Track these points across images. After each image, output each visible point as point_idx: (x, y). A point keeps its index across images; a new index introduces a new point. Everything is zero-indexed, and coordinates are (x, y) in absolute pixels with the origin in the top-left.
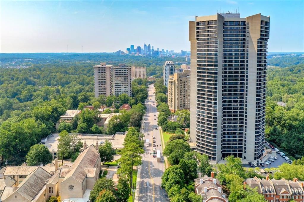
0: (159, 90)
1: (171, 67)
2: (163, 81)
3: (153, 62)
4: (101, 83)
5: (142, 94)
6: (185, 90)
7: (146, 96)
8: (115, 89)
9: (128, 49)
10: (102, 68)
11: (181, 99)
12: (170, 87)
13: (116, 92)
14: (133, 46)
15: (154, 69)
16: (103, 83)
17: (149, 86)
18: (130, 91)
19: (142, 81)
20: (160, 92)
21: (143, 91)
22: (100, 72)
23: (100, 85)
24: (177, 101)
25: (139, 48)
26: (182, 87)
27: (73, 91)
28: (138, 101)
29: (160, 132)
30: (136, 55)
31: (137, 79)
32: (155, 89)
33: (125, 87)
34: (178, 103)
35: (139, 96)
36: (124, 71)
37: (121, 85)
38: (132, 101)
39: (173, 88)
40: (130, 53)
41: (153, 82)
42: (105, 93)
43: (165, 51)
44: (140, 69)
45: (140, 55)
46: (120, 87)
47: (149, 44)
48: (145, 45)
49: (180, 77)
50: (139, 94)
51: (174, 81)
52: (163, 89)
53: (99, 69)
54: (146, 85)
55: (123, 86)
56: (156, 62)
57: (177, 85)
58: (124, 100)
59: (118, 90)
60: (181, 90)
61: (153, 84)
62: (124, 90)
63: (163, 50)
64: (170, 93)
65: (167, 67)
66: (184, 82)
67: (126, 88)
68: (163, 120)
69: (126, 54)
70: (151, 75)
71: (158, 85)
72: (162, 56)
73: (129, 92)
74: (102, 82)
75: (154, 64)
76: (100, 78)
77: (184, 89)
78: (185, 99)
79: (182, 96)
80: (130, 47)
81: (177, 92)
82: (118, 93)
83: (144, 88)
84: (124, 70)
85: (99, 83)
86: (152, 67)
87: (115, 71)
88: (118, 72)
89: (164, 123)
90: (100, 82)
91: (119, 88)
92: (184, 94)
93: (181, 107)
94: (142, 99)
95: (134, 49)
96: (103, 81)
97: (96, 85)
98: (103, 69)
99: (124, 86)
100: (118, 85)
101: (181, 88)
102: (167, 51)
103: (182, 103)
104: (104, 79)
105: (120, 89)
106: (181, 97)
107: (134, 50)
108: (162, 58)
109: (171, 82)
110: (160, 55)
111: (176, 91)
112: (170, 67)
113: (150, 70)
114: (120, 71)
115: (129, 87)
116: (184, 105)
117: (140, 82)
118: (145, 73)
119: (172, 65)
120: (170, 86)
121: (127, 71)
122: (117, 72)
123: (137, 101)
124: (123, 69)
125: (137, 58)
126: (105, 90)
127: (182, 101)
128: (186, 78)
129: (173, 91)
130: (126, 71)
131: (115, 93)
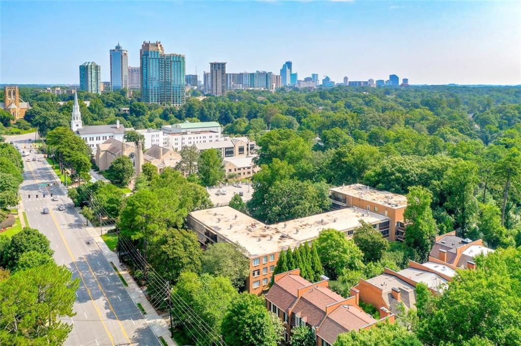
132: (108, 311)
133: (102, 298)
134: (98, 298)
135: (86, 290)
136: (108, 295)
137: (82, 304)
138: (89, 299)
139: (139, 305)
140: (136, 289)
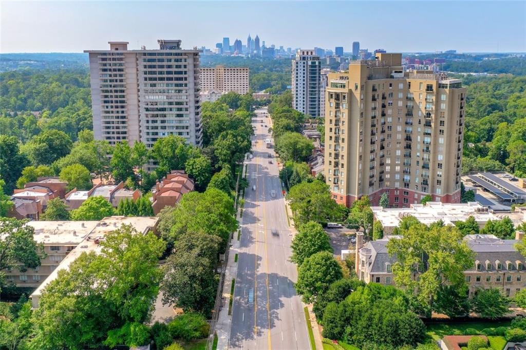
0: (284, 121)
1: (312, 63)
2: (291, 99)
3: (265, 67)
4: (112, 102)
5: (234, 136)
6: (384, 123)
7: (246, 143)
8: (148, 122)
9: (219, 45)
10: (111, 57)
11: (371, 156)
12: (333, 114)
13: (151, 131)
14: (228, 38)
15: (267, 77)
16: (117, 102)
17: (256, 112)
18: (197, 125)
19: (241, 100)
20: (287, 128)
21: (236, 128)
22: (108, 67)
23: (107, 107)
24: (357, 166)
25: (238, 43)
26: (378, 113)
27: (59, 125)
28: (221, 162)
29: (309, 323)
30: (232, 55)
31: (228, 96)
32: (273, 118)
33: (178, 115)
34: (362, 172)
35: (221, 144)
36: (173, 63)
37: (166, 106)
38: (197, 160)
39: (344, 117)
40: (222, 51)
41: (267, 103)
42: (125, 133)
43: (286, 50)
44: (236, 73)
45: (240, 55)
46: (162, 112)
47: (257, 36)
48: (249, 39)
49: (370, 78)
50: (224, 137)
51: (350, 91)
52: (294, 118)
53: (103, 59)
54: (248, 109)
55: (171, 110)
56: (270, 66)
57: (358, 106)
58: (173, 158)
59: (155, 125)
60: (373, 126)
61: (267, 107)
62: (175, 124)
63: (282, 47)
64: (333, 136)
65: (301, 64)
66: (384, 98)
67: (181, 116)
68: (326, 274)
69: (215, 53)
70: (261, 89)
71: (280, 109)
72: (280, 57)
73: (192, 129)
74: (114, 99)
75: (266, 69)
76: (107, 86)
77: (383, 121)
78: (383, 156)
79: (377, 147)
80: (221, 42)
81: (361, 133)
82: (157, 134)
83: (243, 115)
84: (173, 57)
85: (105, 102)
86: (262, 75)
87: (145, 60)
88: (154, 67)
89: (327, 288)
90: (107, 99)
91: (159, 119)
92: (383, 140)
93: (371, 184)
94: (233, 153)
95: (230, 45)
96: (116, 97)
97: (97, 108)
98: (114, 59)
99: (175, 112)
100: (155, 107)
101: (374, 117)
102: (289, 49)
103: (376, 172)
104: (118, 89)
105: (163, 122)
106: (372, 152)
107: (230, 47)
108: (281, 60)
109: (337, 97)
110: (277, 56)
111: (358, 129)
112: (310, 63)
113: (260, 80)
114: (162, 60)
115: (192, 116)
116: (381, 180)
117: (234, 102)
118: (247, 82)
119: (314, 58)
120: (334, 110)
121: (183, 63)
122: (150, 67)
123: (215, 159)
124: (171, 54)
125: (234, 60)
126: (123, 122)
127: (376, 164)
128: (391, 81)
129: (344, 127)
130: (181, 60)
131: (148, 133)
132: (259, 262)
133: (259, 273)
134: (262, 274)
135: (269, 284)
136: (252, 275)
137: (275, 272)
138: (269, 275)
139: (236, 261)
140: (228, 274)
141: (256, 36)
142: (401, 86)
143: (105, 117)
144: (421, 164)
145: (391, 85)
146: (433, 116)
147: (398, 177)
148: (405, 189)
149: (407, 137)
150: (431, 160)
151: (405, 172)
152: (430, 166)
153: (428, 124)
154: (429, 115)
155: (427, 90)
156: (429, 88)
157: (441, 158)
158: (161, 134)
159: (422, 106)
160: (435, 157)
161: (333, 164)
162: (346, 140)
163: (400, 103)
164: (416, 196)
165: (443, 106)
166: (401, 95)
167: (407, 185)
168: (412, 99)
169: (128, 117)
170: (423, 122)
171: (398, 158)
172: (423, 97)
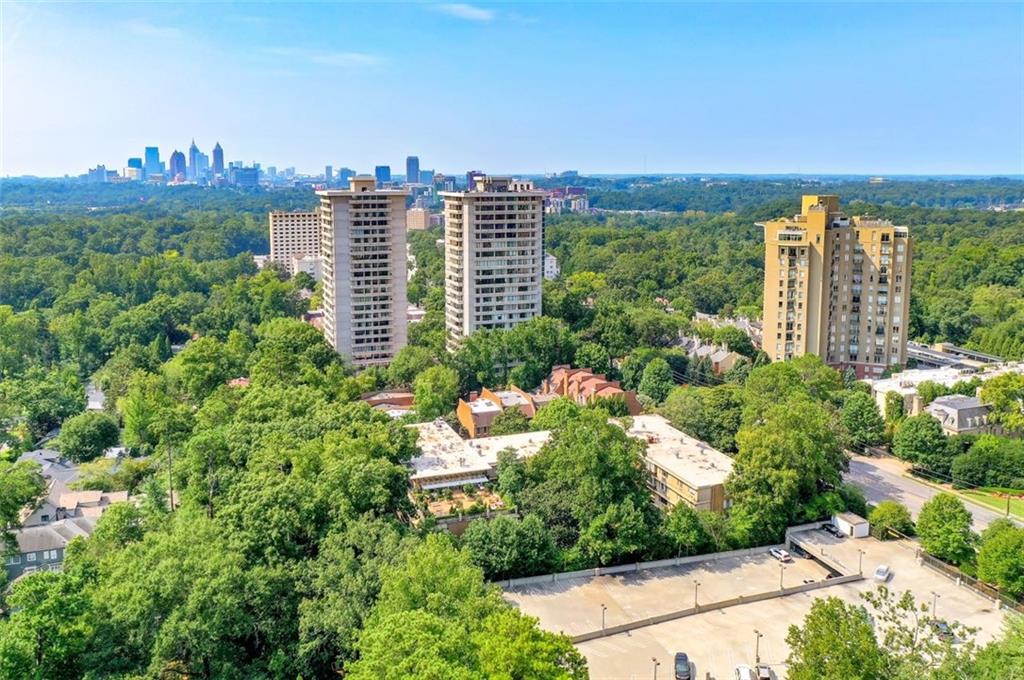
4: (368, 274)
8: (478, 300)
9: (135, 163)
12: (785, 273)
13: (482, 313)
14: (156, 149)
16: (374, 274)
22: (363, 219)
23: (359, 283)
25: (178, 158)
30: (171, 184)
33: (522, 289)
36: (517, 212)
37: (506, 276)
39: (802, 277)
40: (143, 175)
42: (387, 323)
46: (499, 286)
47: (218, 145)
51: (810, 244)
53: (357, 206)
55: (511, 280)
57: (821, 262)
59: (489, 304)
62: (516, 302)
64: (785, 301)
67: (525, 289)
69: (128, 179)
74: (371, 270)
76: (359, 249)
78: (831, 323)
80: (142, 156)
82: (490, 317)
84: (505, 203)
85: (357, 275)
90: (359, 270)
91: (494, 295)
95: (162, 161)
96: (375, 265)
99: (517, 284)
100: (490, 277)
102: (273, 170)
104: (378, 252)
105: (498, 299)
107: (162, 165)
109: (792, 252)
110: (265, 185)
111: (819, 290)
120: (786, 268)
122: (484, 217)
126: (383, 307)
128: (838, 230)
129: (802, 289)
141: (215, 144)
142: (848, 236)
143: (356, 299)
144: (874, 329)
145: (838, 235)
146: (889, 271)
147: (842, 348)
148: (853, 362)
149: (854, 298)
150: (888, 324)
151: (852, 342)
152: (886, 330)
153: (882, 281)
154: (883, 270)
155: (883, 240)
156: (885, 238)
157: (897, 320)
158: (496, 318)
159: (875, 260)
160: (891, 320)
161: (784, 336)
162: (804, 306)
163: (847, 257)
164: (867, 369)
165: (900, 259)
166: (847, 248)
167: (854, 357)
168: (862, 252)
169: (394, 298)
170: (876, 279)
171: (843, 324)
172: (876, 249)
